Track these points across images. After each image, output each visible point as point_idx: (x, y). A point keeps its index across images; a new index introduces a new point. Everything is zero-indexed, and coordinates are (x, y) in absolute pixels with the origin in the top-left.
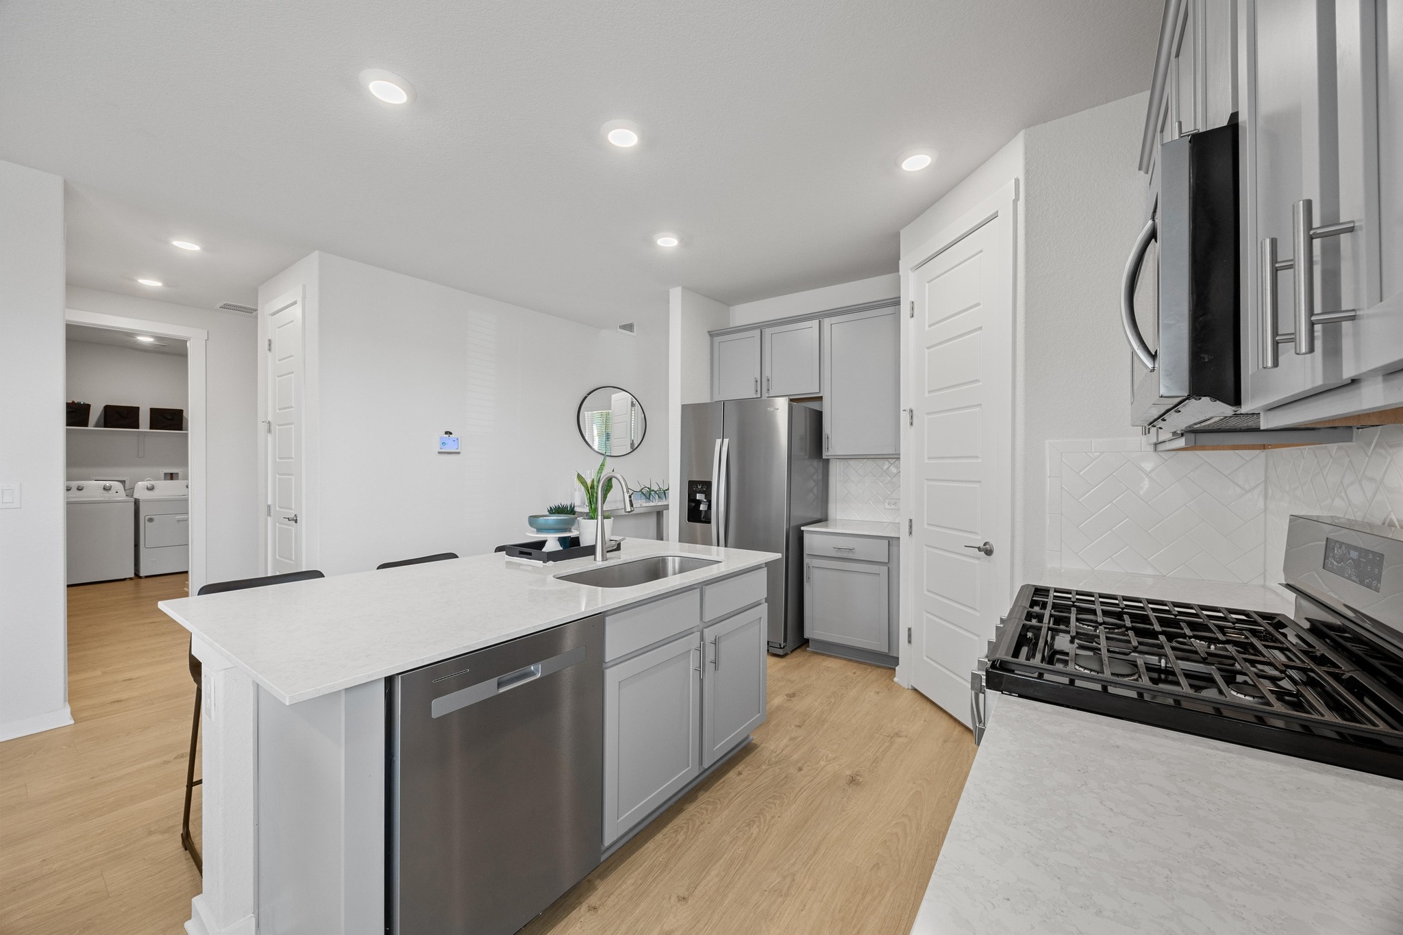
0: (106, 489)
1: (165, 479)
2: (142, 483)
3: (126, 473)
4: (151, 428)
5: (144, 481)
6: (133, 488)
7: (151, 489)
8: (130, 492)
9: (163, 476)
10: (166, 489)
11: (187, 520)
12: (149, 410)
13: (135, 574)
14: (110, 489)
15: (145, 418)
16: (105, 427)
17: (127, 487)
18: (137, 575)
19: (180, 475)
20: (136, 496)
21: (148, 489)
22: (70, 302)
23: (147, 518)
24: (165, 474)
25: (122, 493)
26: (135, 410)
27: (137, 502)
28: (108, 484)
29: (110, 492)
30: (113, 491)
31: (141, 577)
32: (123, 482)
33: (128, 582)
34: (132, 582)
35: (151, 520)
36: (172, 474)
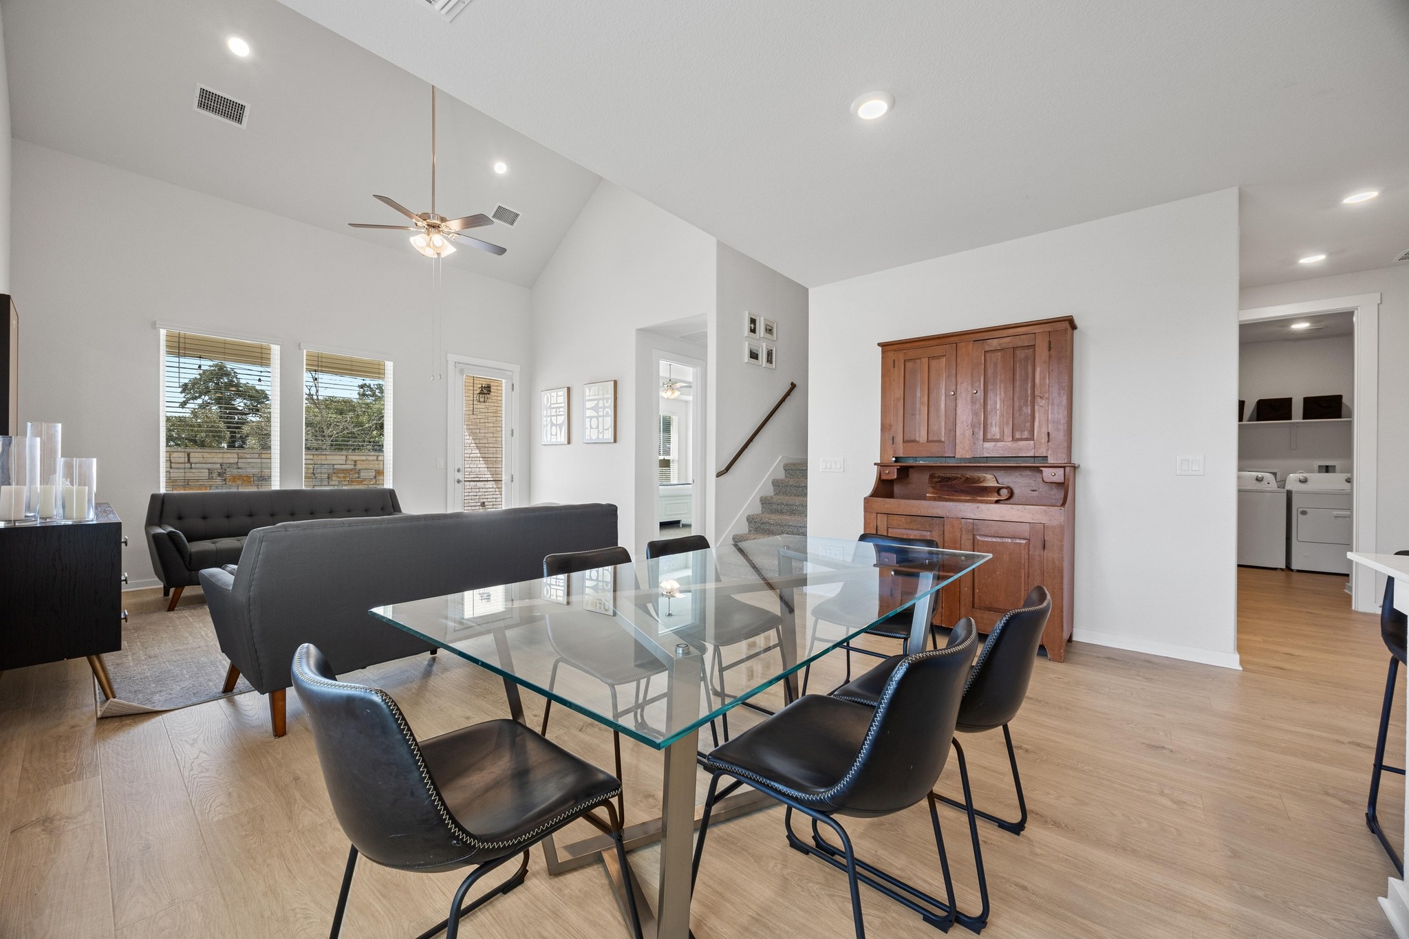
0: (1259, 480)
1: (1319, 472)
2: (1294, 475)
3: (1278, 464)
4: (1304, 418)
5: (1295, 473)
6: (1285, 481)
7: (1304, 481)
8: (1282, 483)
9: (1317, 468)
10: (1320, 482)
11: (1351, 517)
12: (1302, 399)
13: (1286, 566)
14: (1262, 480)
15: (1297, 409)
16: (1257, 421)
17: (1278, 479)
18: (1288, 567)
19: (1338, 468)
20: (1288, 487)
21: (1300, 481)
22: (1243, 304)
23: (1300, 510)
24: (1319, 466)
25: (1274, 485)
26: (1288, 401)
27: (1289, 494)
28: (1260, 475)
29: (1262, 483)
30: (1265, 482)
31: (1292, 570)
32: (1275, 474)
33: (1279, 572)
34: (1283, 574)
35: (1304, 513)
36: (1327, 467)
